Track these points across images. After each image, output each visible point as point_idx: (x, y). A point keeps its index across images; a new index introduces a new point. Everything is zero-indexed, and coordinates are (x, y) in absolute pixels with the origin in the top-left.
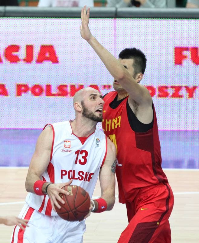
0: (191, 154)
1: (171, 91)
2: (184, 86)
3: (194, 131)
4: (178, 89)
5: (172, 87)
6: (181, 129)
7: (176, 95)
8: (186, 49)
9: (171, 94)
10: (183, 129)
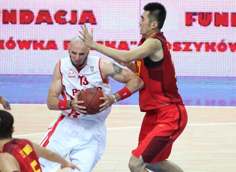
0: (198, 94)
1: (183, 46)
2: (193, 42)
3: (200, 77)
4: (188, 44)
5: (184, 43)
6: (190, 75)
7: (187, 49)
8: (195, 14)
9: (183, 48)
10: (192, 75)
